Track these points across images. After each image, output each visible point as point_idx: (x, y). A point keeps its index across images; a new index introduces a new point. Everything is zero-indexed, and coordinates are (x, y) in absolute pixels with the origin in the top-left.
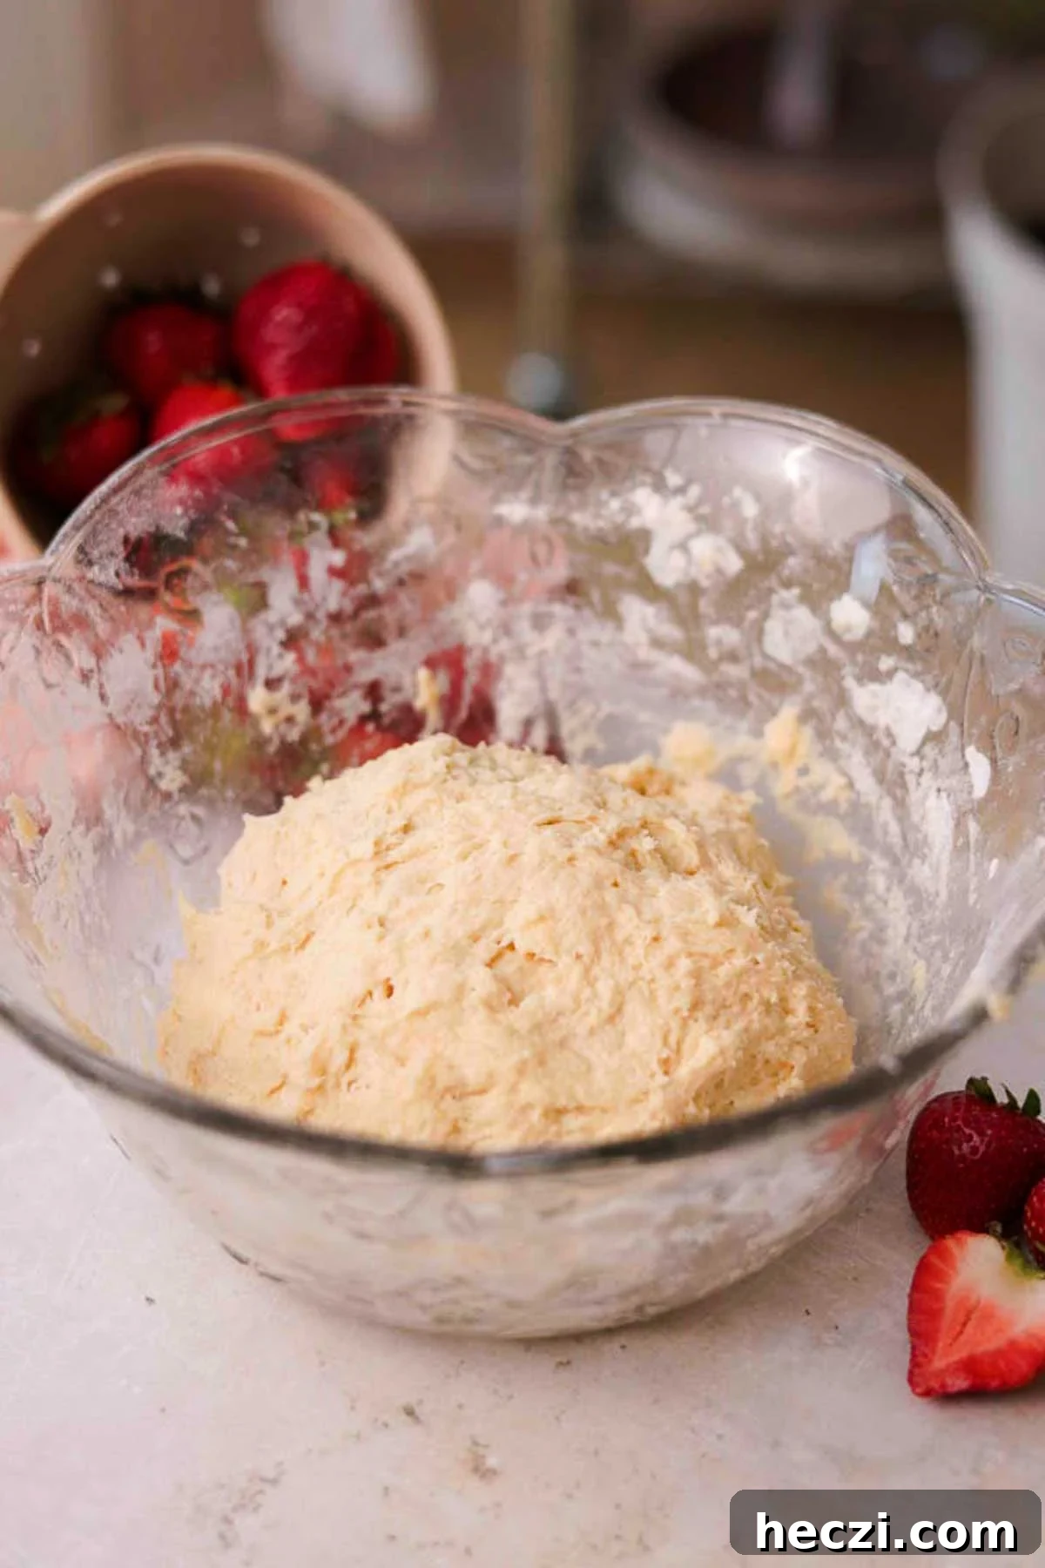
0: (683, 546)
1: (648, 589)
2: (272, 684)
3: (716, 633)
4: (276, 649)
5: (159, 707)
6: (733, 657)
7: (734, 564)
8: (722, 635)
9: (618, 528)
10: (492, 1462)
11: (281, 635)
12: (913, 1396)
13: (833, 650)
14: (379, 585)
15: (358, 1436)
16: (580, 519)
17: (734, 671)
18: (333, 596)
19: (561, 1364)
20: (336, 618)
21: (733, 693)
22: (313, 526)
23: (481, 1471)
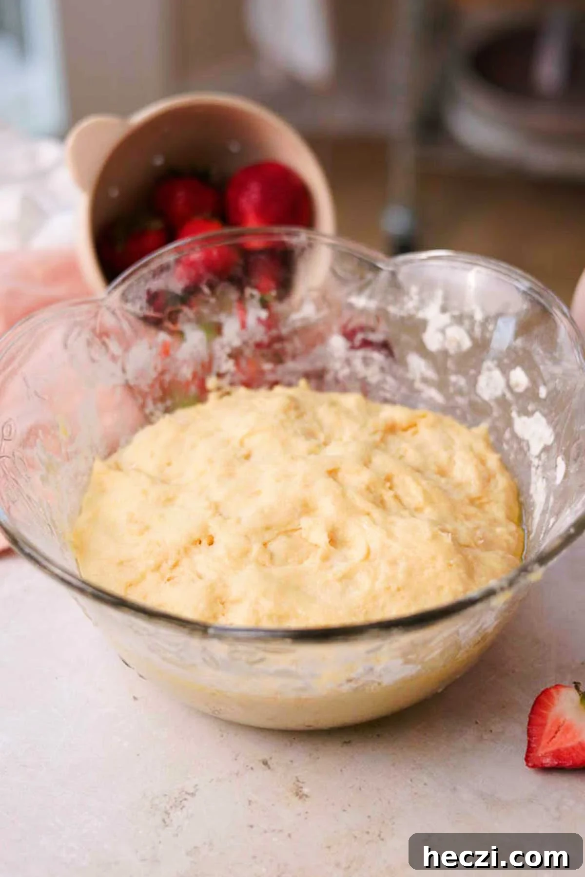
0: (443, 331)
1: (423, 351)
2: (220, 376)
3: (453, 378)
4: (224, 357)
5: (156, 379)
6: (460, 392)
7: (467, 344)
8: (458, 380)
9: (411, 317)
10: (306, 790)
11: (228, 350)
12: (527, 768)
13: (509, 396)
14: (284, 331)
15: (237, 774)
16: (393, 310)
17: (461, 401)
18: (260, 334)
19: (345, 742)
20: (259, 345)
21: (458, 412)
22: (252, 296)
23: (300, 795)
